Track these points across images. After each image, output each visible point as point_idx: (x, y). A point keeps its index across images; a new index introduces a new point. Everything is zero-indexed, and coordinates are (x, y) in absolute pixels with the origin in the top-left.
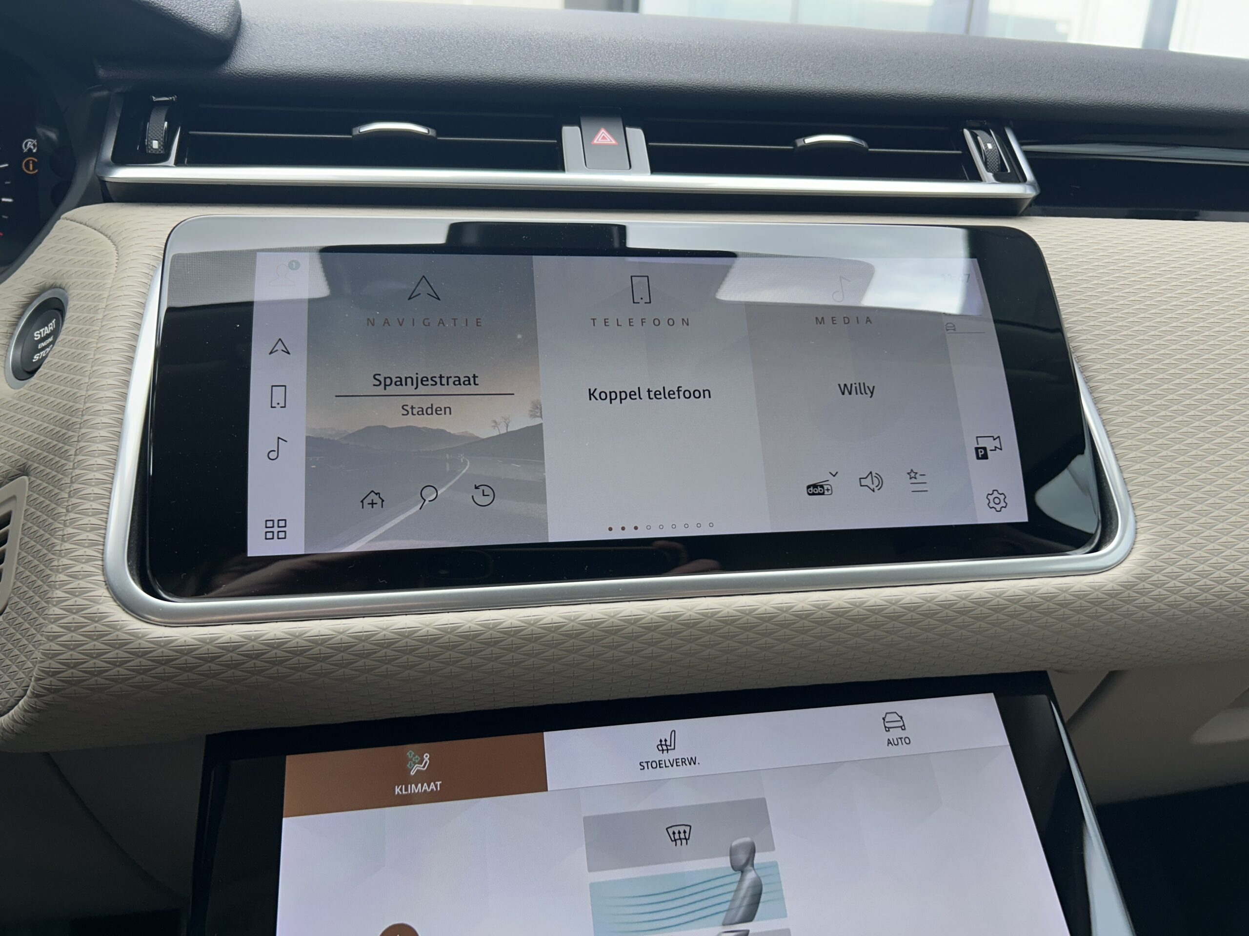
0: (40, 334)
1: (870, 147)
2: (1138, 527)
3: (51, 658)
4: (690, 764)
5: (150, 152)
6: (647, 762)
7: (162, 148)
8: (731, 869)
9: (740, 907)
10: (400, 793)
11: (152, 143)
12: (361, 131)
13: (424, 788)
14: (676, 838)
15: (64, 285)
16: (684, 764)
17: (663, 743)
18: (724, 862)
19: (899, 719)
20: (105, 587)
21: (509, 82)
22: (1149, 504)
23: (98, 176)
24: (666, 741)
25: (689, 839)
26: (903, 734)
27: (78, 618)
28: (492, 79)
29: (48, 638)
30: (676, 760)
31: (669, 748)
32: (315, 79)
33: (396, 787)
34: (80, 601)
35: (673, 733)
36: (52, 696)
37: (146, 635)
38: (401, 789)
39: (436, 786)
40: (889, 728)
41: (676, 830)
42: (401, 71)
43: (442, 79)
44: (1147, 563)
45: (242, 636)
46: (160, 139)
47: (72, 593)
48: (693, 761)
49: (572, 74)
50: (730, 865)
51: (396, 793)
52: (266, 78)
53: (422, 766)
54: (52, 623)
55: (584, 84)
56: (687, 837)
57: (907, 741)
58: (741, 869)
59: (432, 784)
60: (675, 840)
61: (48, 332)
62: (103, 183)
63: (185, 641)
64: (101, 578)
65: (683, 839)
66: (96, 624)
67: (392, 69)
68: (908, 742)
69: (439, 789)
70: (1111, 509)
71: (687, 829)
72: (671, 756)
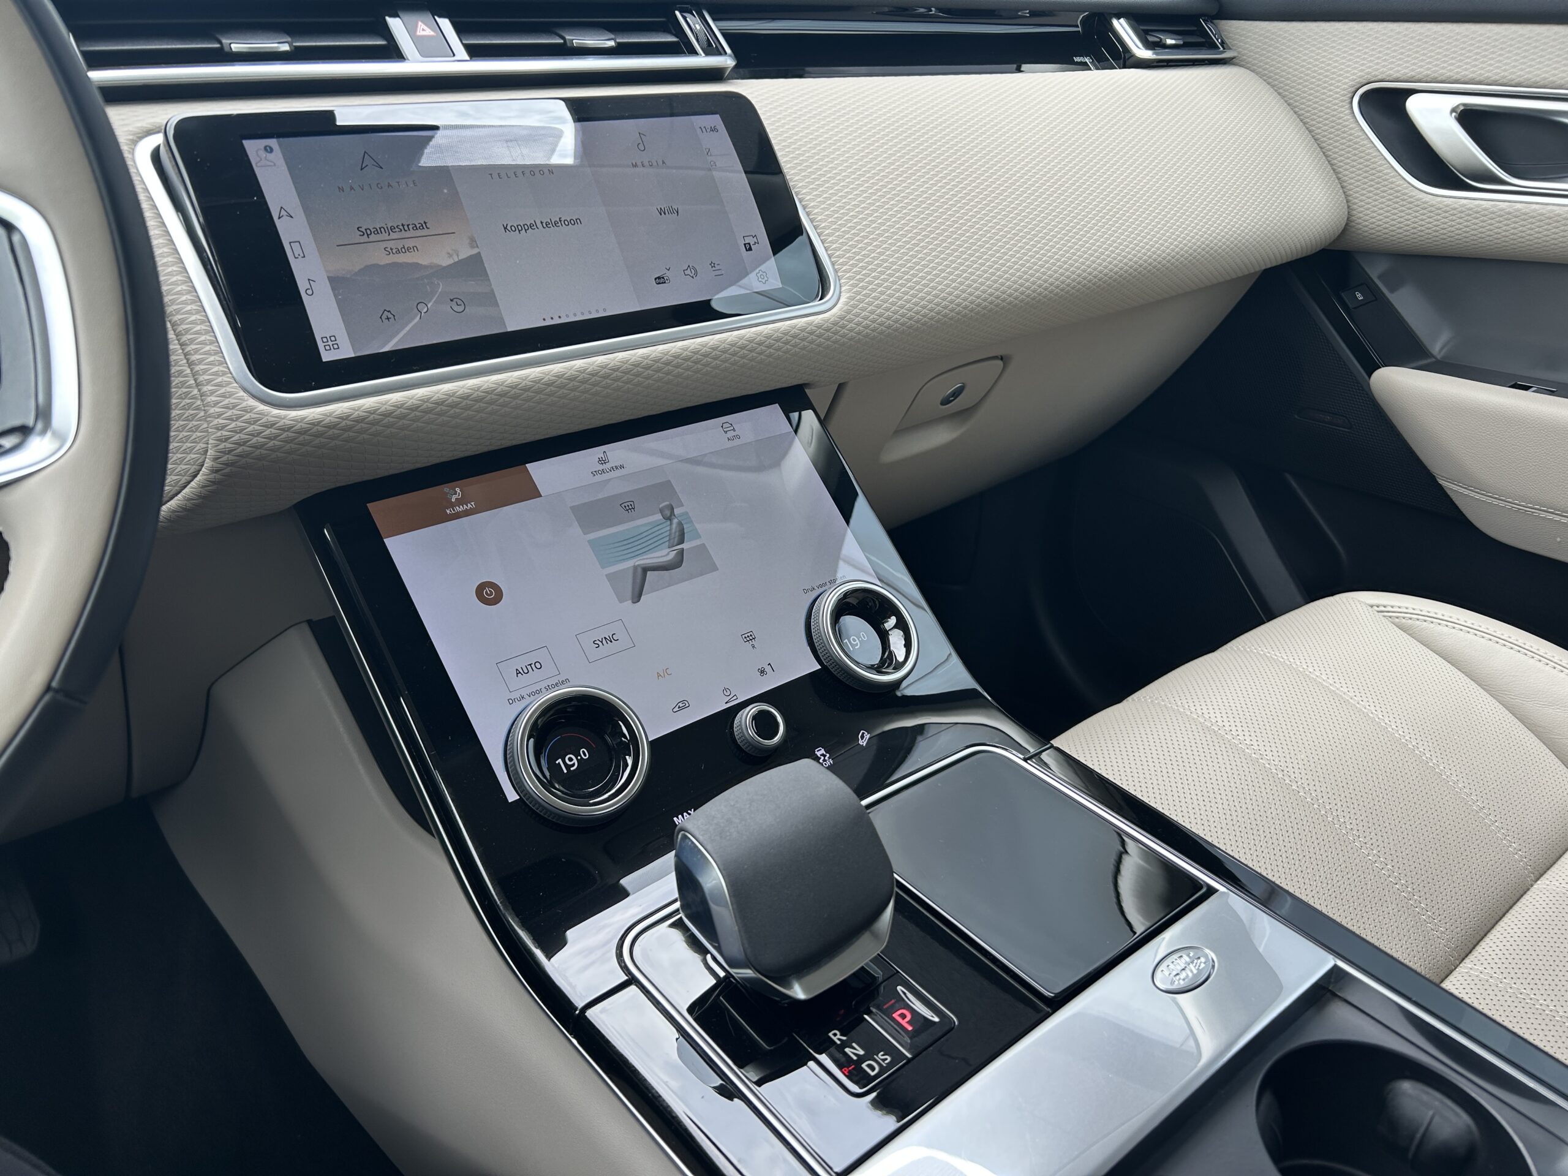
3: (224, 442)
4: (620, 468)
6: (596, 471)
8: (664, 519)
9: (674, 538)
13: (465, 508)
14: (627, 509)
16: (617, 469)
19: (731, 426)
20: (244, 389)
22: (844, 268)
24: (602, 458)
26: (734, 432)
29: (217, 429)
30: (612, 467)
31: (605, 461)
34: (230, 401)
35: (604, 453)
37: (286, 417)
38: (450, 511)
40: (726, 432)
41: (626, 504)
44: (851, 302)
45: (349, 409)
48: (622, 467)
50: (662, 518)
51: (448, 513)
53: (458, 495)
54: (217, 418)
56: (634, 508)
57: (738, 436)
58: (668, 519)
59: (469, 504)
63: (313, 417)
64: (236, 385)
65: (631, 509)
69: (474, 506)
70: (825, 273)
71: (632, 503)
72: (608, 466)
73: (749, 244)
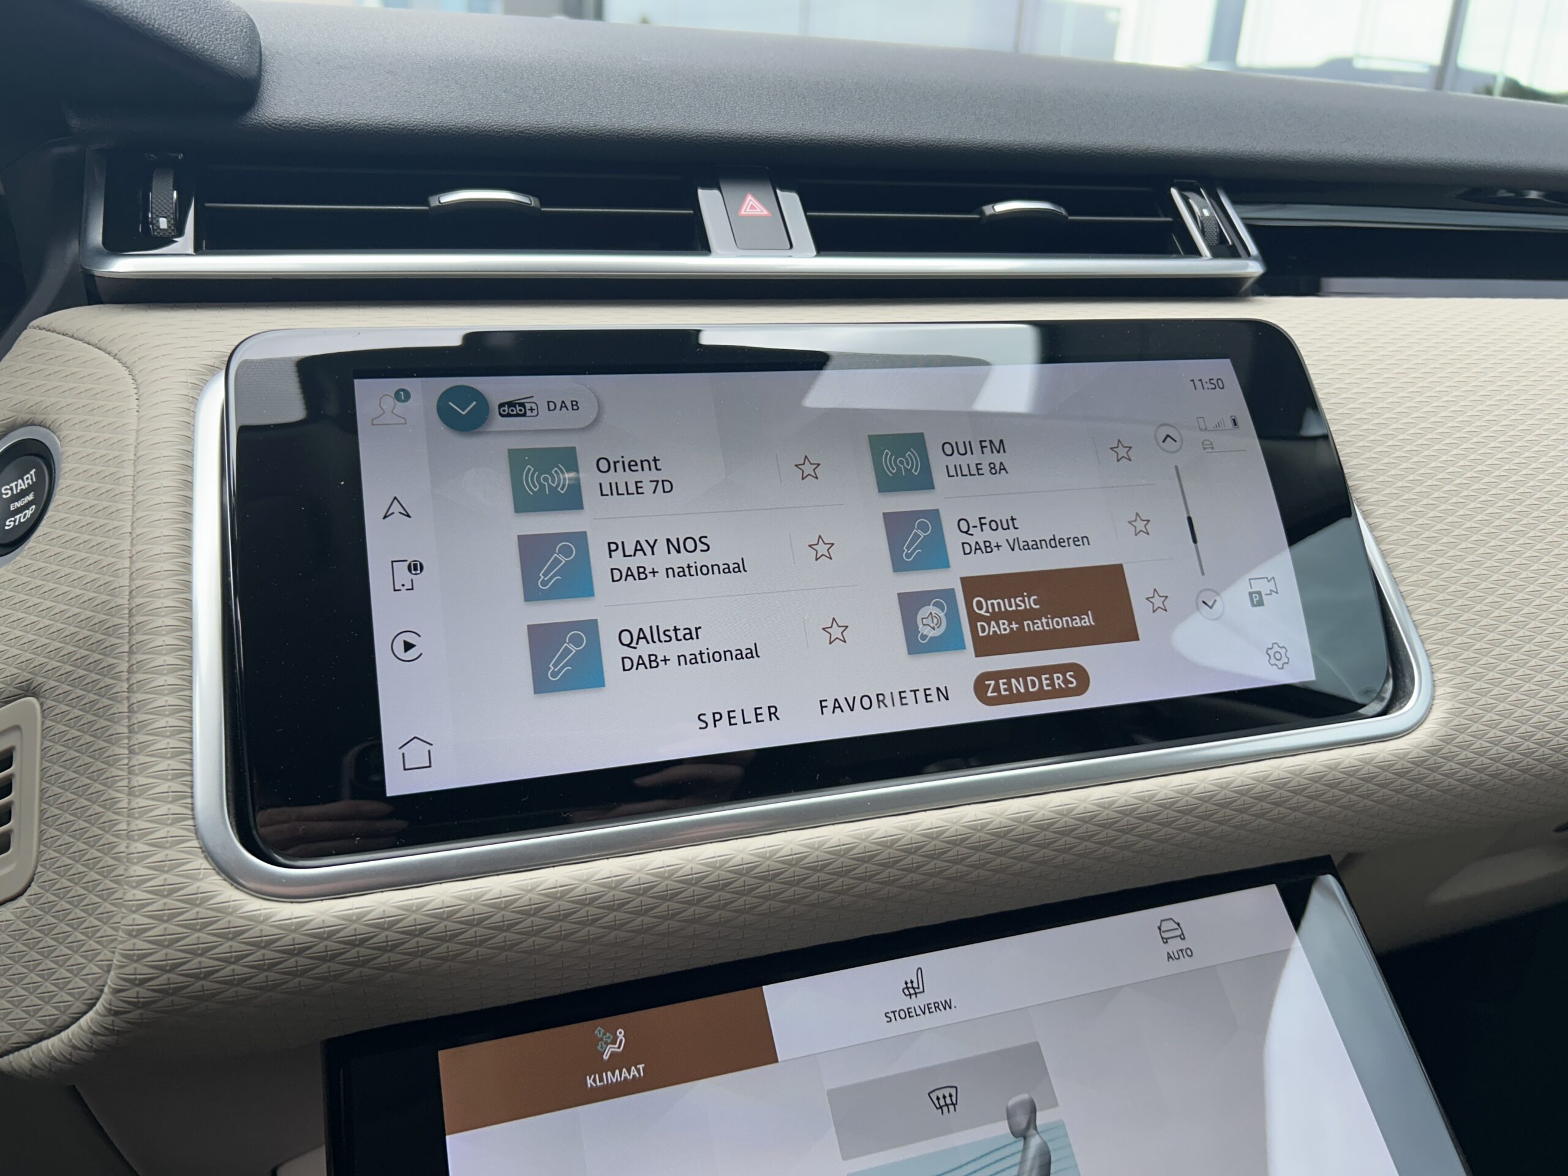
0: (11, 489)
1: (1070, 215)
2: (1436, 679)
3: (136, 961)
4: (945, 1009)
5: (156, 233)
6: (894, 1012)
7: (173, 228)
8: (1012, 1136)
10: (594, 1085)
11: (158, 221)
12: (442, 201)
13: (623, 1075)
14: (941, 1104)
15: (48, 423)
16: (937, 1009)
19: (1177, 927)
20: (203, 855)
21: (630, 135)
22: (1445, 650)
23: (83, 268)
25: (957, 1104)
26: (1182, 945)
27: (171, 902)
28: (609, 130)
29: (130, 934)
30: (928, 1005)
31: (917, 991)
32: (377, 132)
33: (588, 1077)
34: (171, 878)
35: (919, 971)
36: (138, 1012)
37: (271, 917)
38: (594, 1080)
39: (639, 1071)
40: (1166, 939)
41: (940, 1094)
42: (490, 121)
43: (545, 131)
44: (1451, 721)
45: (399, 908)
46: (169, 216)
47: (159, 868)
48: (948, 1005)
49: (709, 125)
50: (1008, 1131)
51: (589, 1086)
52: (309, 130)
53: (617, 1046)
54: (134, 912)
55: (726, 138)
56: (954, 1102)
57: (1188, 953)
58: (1022, 1134)
59: (633, 1068)
60: (941, 1107)
61: (23, 487)
62: (90, 277)
63: (323, 921)
64: (195, 843)
65: (950, 1104)
66: (197, 909)
67: (478, 118)
68: (1190, 954)
69: (642, 1074)
70: (1402, 658)
71: (953, 1091)
72: (921, 1001)
73: (1259, 593)
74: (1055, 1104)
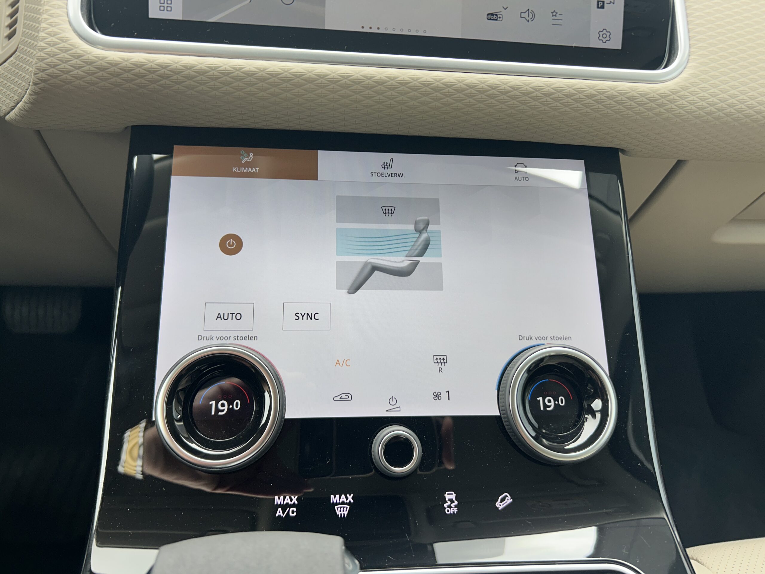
2: (690, 59)
4: (399, 177)
6: (375, 173)
8: (415, 231)
9: (416, 249)
10: (236, 171)
13: (249, 170)
14: (386, 212)
16: (395, 176)
17: (385, 164)
18: (412, 227)
20: (69, 24)
22: (701, 45)
24: (387, 163)
25: (393, 213)
27: (55, 39)
30: (392, 173)
31: (388, 167)
33: (234, 168)
35: (392, 159)
36: (43, 84)
37: (92, 53)
38: (236, 169)
39: (256, 170)
41: (387, 208)
45: (146, 60)
48: (401, 175)
50: (414, 229)
51: (234, 171)
53: (249, 159)
54: (41, 41)
56: (392, 213)
57: (527, 179)
58: (420, 231)
59: (254, 169)
60: (386, 214)
63: (113, 59)
64: (67, 19)
65: (390, 213)
66: (64, 44)
71: (393, 209)
72: (389, 171)
73: (603, 2)
74: (439, 224)
